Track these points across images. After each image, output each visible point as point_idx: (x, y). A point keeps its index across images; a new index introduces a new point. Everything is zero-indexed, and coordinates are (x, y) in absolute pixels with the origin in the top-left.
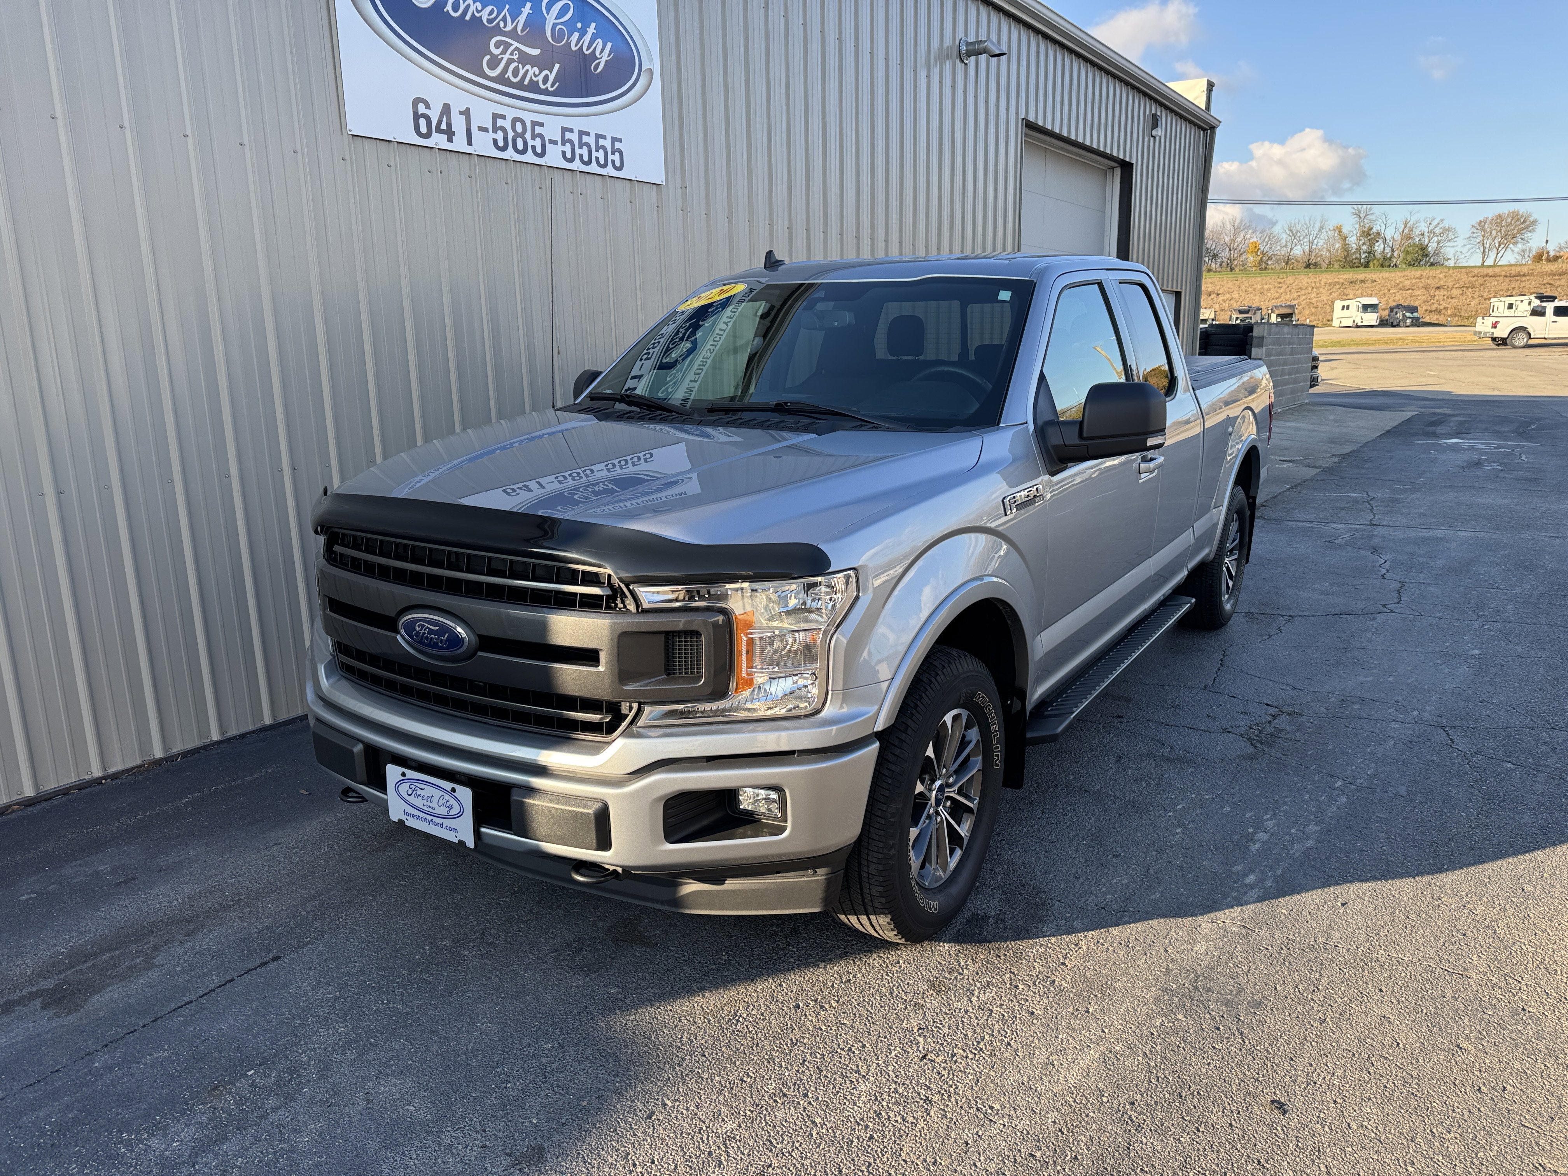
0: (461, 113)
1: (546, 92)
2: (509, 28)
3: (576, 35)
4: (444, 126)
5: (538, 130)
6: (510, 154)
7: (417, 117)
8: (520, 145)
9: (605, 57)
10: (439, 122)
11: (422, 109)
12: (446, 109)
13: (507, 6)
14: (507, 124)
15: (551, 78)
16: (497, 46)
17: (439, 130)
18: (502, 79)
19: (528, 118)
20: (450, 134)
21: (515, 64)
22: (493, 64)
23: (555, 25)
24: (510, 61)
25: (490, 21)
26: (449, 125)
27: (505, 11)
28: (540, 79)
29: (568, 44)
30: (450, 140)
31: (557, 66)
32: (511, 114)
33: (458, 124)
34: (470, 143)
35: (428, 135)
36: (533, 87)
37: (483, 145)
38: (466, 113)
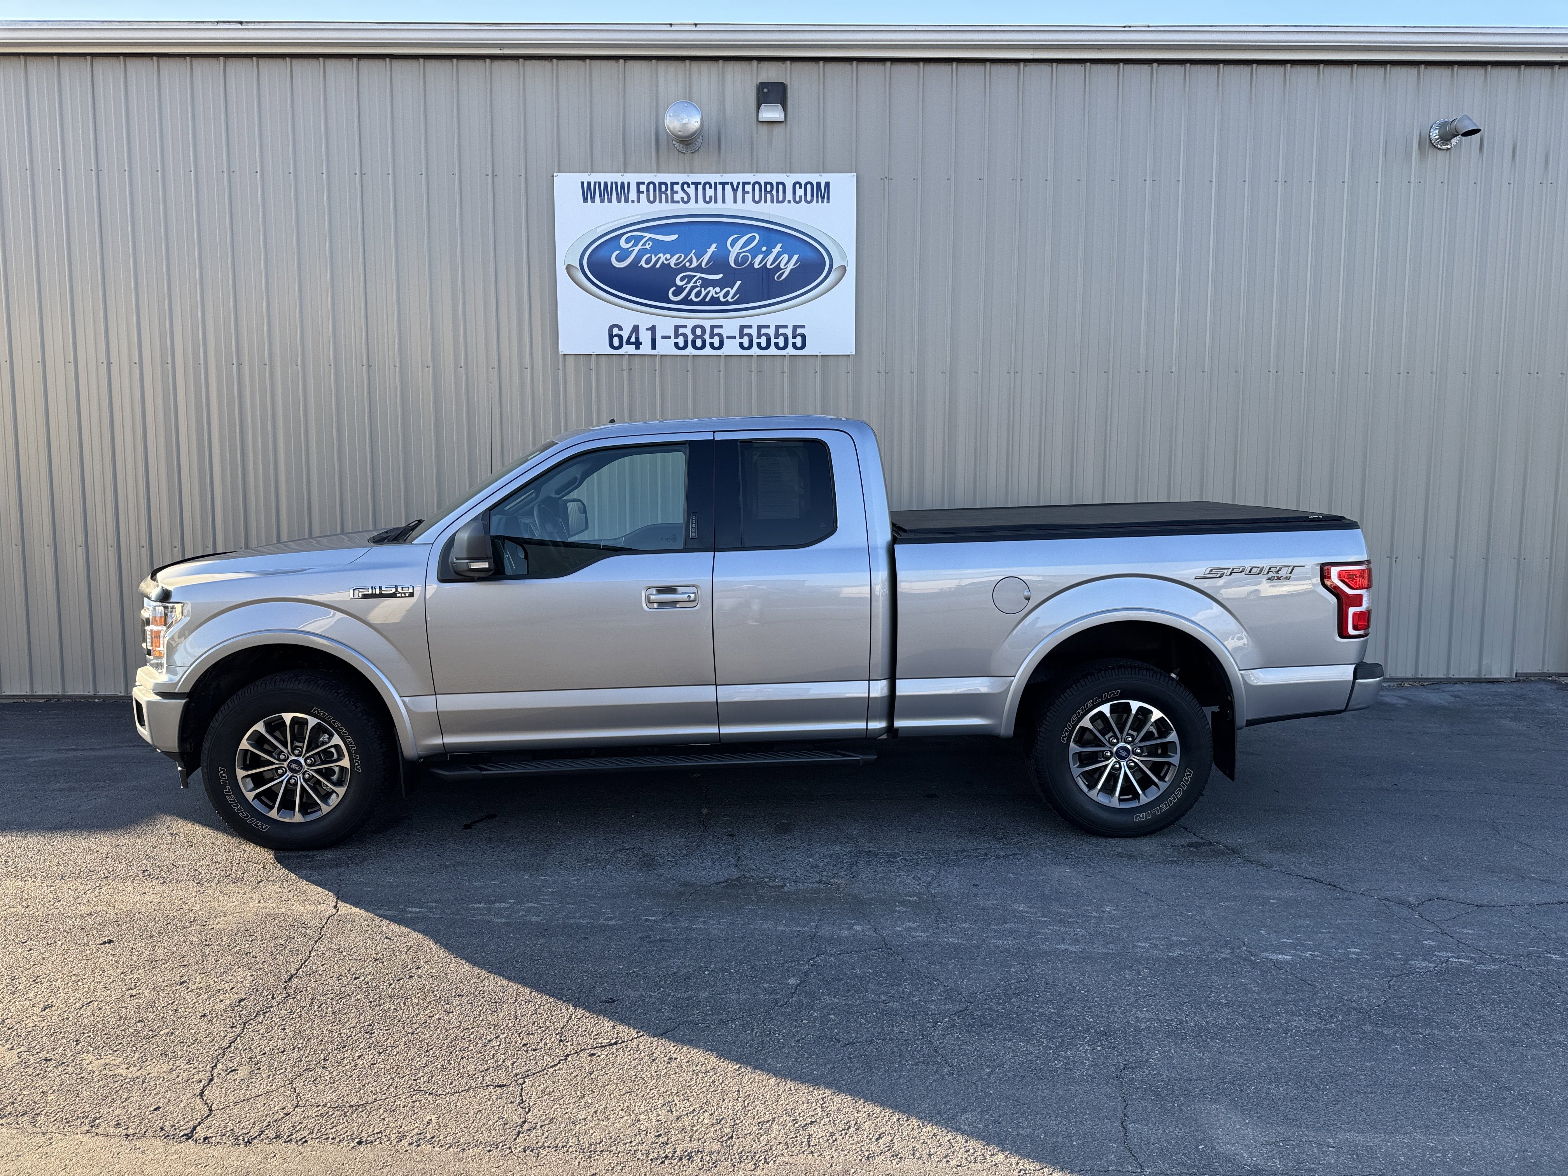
0: (647, 329)
1: (727, 303)
2: (695, 264)
3: (760, 257)
4: (633, 340)
5: (716, 331)
6: (690, 350)
7: (611, 337)
8: (699, 343)
9: (791, 266)
10: (629, 338)
11: (616, 331)
12: (636, 329)
13: (694, 251)
14: (688, 331)
15: (732, 292)
16: (682, 279)
17: (629, 342)
18: (686, 301)
19: (707, 324)
20: (638, 344)
21: (699, 289)
22: (679, 291)
23: (738, 254)
24: (693, 288)
25: (676, 264)
26: (637, 338)
27: (692, 254)
28: (721, 295)
29: (752, 265)
30: (637, 348)
31: (739, 283)
32: (691, 324)
33: (645, 337)
34: (654, 347)
35: (620, 346)
36: (715, 301)
37: (666, 347)
38: (653, 329)
